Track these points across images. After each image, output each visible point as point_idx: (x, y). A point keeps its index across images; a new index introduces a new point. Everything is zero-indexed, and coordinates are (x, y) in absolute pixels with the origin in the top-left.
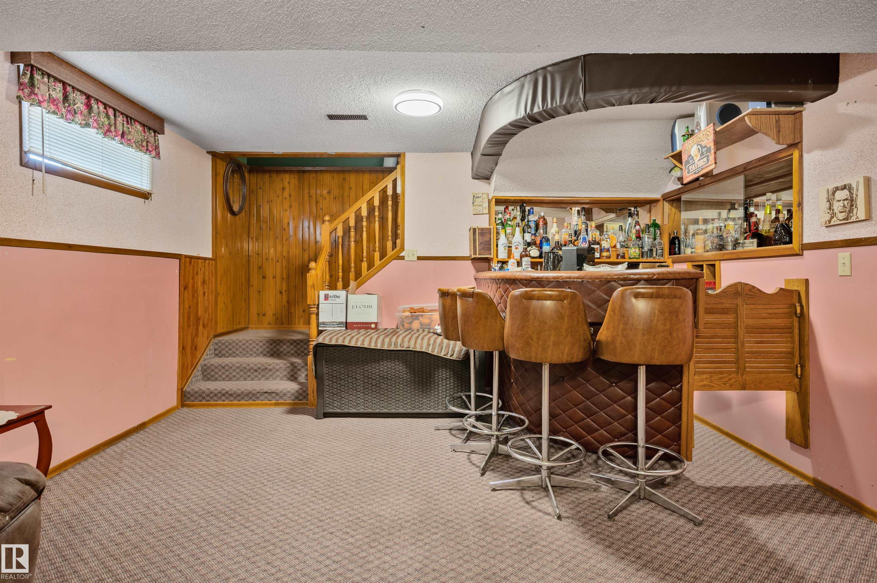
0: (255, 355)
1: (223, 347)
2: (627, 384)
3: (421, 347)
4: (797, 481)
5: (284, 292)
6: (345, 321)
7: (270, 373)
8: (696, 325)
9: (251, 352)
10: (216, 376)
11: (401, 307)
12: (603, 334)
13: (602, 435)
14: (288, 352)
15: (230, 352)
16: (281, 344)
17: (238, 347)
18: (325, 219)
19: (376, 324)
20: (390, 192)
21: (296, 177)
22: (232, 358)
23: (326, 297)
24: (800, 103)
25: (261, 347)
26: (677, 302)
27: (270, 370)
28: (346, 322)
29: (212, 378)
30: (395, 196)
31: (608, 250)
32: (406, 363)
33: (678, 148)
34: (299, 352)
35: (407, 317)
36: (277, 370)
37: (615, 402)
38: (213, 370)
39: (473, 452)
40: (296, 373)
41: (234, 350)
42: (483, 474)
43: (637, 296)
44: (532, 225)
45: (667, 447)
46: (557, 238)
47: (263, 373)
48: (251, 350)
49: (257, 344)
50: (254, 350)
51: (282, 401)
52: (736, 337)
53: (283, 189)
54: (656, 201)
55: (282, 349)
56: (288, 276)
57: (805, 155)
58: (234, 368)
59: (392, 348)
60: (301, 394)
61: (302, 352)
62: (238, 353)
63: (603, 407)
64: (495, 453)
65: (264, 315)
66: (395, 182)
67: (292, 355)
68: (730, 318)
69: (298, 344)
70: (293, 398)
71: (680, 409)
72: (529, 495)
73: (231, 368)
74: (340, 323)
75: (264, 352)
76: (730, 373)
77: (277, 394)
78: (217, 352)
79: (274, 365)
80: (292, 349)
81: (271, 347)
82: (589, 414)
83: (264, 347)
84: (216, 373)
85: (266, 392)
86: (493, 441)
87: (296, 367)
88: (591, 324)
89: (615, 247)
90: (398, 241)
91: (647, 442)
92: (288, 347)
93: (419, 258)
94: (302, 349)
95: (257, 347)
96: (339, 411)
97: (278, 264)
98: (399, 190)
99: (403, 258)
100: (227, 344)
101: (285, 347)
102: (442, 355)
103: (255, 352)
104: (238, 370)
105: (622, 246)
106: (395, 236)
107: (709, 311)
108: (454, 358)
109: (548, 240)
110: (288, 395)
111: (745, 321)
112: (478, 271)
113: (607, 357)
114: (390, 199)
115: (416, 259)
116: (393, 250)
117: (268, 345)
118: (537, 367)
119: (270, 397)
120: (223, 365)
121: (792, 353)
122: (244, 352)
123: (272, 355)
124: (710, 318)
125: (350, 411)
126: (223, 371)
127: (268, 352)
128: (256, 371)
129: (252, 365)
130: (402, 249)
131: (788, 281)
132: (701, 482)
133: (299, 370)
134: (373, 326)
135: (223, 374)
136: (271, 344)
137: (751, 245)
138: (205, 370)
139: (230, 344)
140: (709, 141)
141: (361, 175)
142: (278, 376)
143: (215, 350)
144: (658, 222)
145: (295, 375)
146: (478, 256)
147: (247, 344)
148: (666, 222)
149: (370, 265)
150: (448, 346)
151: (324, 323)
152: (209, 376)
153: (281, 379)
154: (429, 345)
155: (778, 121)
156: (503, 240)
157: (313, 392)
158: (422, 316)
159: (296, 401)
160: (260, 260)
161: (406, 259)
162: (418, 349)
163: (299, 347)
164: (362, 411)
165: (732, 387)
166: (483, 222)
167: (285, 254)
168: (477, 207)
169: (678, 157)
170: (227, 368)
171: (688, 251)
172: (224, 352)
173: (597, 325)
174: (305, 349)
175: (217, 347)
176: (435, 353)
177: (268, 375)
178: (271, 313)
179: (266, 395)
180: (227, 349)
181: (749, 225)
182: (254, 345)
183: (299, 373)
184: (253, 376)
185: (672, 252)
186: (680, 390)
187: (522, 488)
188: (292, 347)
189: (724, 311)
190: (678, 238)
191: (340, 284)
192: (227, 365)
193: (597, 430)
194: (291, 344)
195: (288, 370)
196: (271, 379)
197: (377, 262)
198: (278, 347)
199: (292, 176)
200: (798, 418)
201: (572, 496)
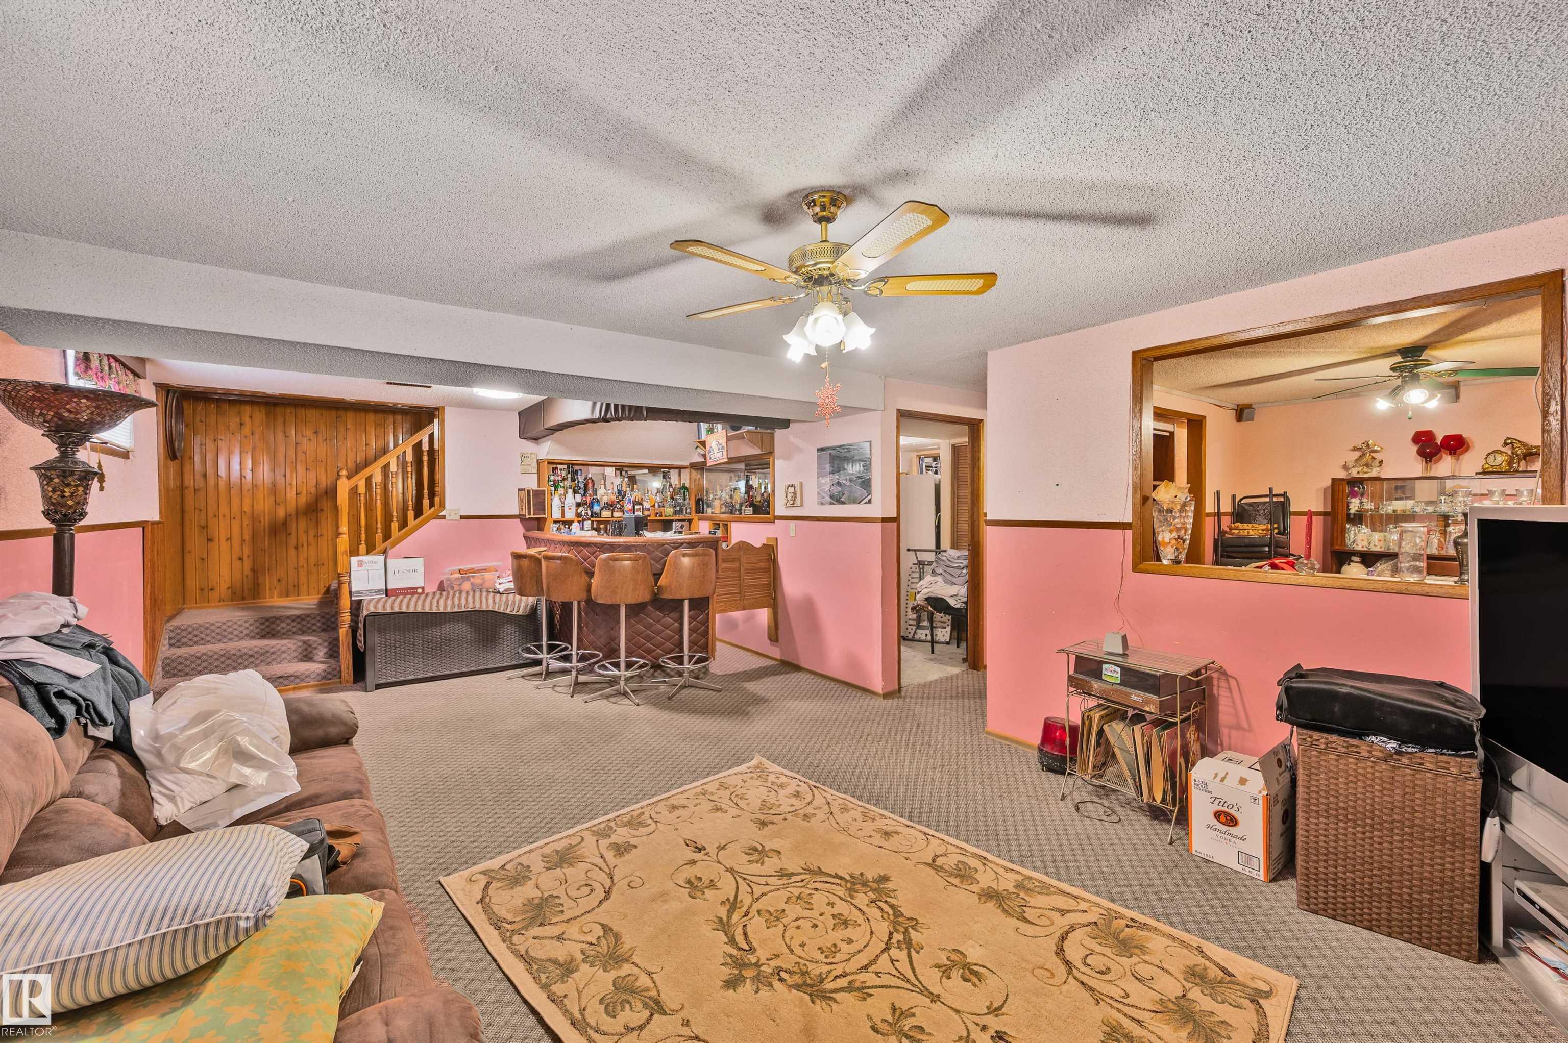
0: (236, 639)
1: (184, 634)
2: (675, 615)
3: (487, 606)
4: (773, 662)
5: (245, 558)
6: (384, 588)
7: (273, 657)
8: (717, 571)
9: (230, 636)
10: (187, 669)
11: (448, 570)
12: (662, 581)
13: (658, 653)
14: (289, 631)
15: (195, 639)
16: (278, 622)
17: (208, 632)
18: (341, 474)
19: (423, 588)
20: (426, 447)
21: (264, 412)
22: (201, 647)
23: (360, 564)
24: (774, 429)
25: (247, 628)
26: (707, 558)
27: (273, 653)
28: (387, 590)
29: (180, 674)
30: (432, 451)
31: (648, 510)
32: (471, 623)
33: (703, 438)
34: (304, 629)
35: (458, 578)
36: (284, 652)
37: (667, 628)
38: (181, 663)
39: (554, 686)
40: (311, 652)
41: (203, 636)
42: (572, 696)
43: (684, 555)
44: (581, 485)
45: (701, 652)
46: (605, 499)
47: (262, 658)
48: (231, 633)
49: (240, 626)
50: (236, 633)
51: (305, 684)
52: (740, 576)
53: (241, 424)
54: (685, 468)
55: (279, 628)
56: (254, 537)
57: (776, 461)
58: (216, 657)
59: (456, 610)
60: (329, 673)
61: (309, 628)
62: (208, 639)
63: (658, 633)
64: (577, 684)
65: (212, 590)
66: (431, 436)
67: (294, 633)
68: (736, 565)
69: (303, 620)
70: (319, 678)
71: (708, 627)
72: (613, 700)
73: (211, 657)
74: (379, 591)
75: (252, 634)
76: (736, 600)
77: (296, 677)
78: (173, 642)
79: (278, 647)
80: (294, 627)
81: (263, 627)
82: (648, 639)
83: (251, 628)
84: (186, 666)
85: (281, 677)
86: (574, 673)
87: (310, 646)
88: (655, 574)
89: (654, 506)
90: (437, 499)
91: (689, 650)
92: (288, 624)
93: (462, 517)
94: (309, 625)
95: (241, 629)
96: (394, 680)
97: (233, 522)
98: (436, 446)
99: (444, 517)
100: (190, 629)
101: (283, 625)
102: (508, 612)
103: (236, 636)
104: (223, 659)
105: (659, 506)
106: (432, 495)
107: (724, 561)
108: (520, 613)
109: (598, 501)
110: (313, 676)
111: (745, 566)
112: (528, 529)
113: (666, 596)
114: (425, 454)
115: (459, 518)
116: (430, 508)
117: (257, 624)
118: (616, 608)
119: (285, 682)
120: (199, 655)
121: (769, 584)
122: (219, 637)
123: (263, 637)
124: (725, 565)
125: (407, 678)
126: (198, 662)
127: (257, 634)
128: (251, 656)
129: (245, 651)
130: (442, 506)
131: (768, 539)
132: (720, 673)
133: (315, 648)
134: (420, 591)
135: (199, 665)
136: (262, 624)
137: (749, 511)
138: (168, 665)
139: (195, 629)
140: (723, 441)
141: (363, 414)
142: (285, 658)
143: (170, 638)
144: (687, 485)
145: (310, 655)
146: (532, 516)
147: (224, 627)
148: (693, 486)
149: (404, 524)
150: (520, 601)
151: (358, 592)
152: (174, 671)
153: (289, 661)
154: (494, 603)
155: (762, 437)
156: (556, 502)
157: (348, 668)
158: (473, 577)
159: (324, 681)
160: (203, 517)
161: (447, 518)
162: (484, 608)
163: (304, 623)
164: (421, 676)
165: (738, 609)
166: (532, 483)
167: (246, 508)
168: (526, 467)
169: (703, 444)
170: (204, 657)
171: (709, 511)
172: (185, 640)
173: (657, 575)
174: (333, 623)
175: (172, 635)
176: (501, 611)
177: (269, 660)
178: (224, 587)
179: (281, 680)
180: (190, 637)
181: (749, 496)
182: (235, 627)
183: (315, 652)
184: (246, 663)
185: (698, 511)
186: (708, 614)
187: (607, 697)
188: (294, 624)
189: (733, 560)
190: (701, 499)
191: (363, 548)
192: (204, 654)
193: (654, 650)
194: (293, 621)
195: (300, 650)
196: (274, 663)
197: (411, 522)
198: (274, 626)
199: (256, 408)
200: (773, 624)
201: (643, 694)
